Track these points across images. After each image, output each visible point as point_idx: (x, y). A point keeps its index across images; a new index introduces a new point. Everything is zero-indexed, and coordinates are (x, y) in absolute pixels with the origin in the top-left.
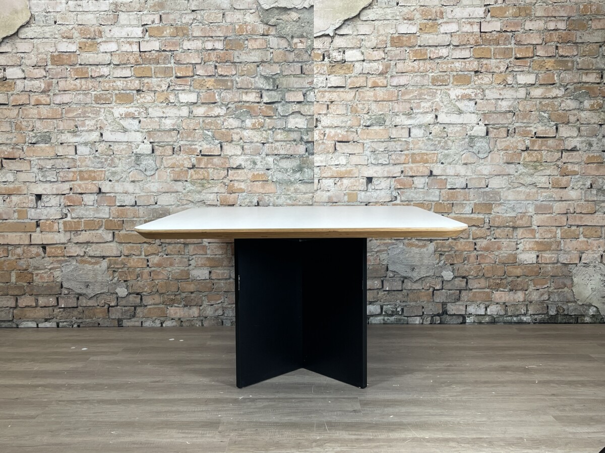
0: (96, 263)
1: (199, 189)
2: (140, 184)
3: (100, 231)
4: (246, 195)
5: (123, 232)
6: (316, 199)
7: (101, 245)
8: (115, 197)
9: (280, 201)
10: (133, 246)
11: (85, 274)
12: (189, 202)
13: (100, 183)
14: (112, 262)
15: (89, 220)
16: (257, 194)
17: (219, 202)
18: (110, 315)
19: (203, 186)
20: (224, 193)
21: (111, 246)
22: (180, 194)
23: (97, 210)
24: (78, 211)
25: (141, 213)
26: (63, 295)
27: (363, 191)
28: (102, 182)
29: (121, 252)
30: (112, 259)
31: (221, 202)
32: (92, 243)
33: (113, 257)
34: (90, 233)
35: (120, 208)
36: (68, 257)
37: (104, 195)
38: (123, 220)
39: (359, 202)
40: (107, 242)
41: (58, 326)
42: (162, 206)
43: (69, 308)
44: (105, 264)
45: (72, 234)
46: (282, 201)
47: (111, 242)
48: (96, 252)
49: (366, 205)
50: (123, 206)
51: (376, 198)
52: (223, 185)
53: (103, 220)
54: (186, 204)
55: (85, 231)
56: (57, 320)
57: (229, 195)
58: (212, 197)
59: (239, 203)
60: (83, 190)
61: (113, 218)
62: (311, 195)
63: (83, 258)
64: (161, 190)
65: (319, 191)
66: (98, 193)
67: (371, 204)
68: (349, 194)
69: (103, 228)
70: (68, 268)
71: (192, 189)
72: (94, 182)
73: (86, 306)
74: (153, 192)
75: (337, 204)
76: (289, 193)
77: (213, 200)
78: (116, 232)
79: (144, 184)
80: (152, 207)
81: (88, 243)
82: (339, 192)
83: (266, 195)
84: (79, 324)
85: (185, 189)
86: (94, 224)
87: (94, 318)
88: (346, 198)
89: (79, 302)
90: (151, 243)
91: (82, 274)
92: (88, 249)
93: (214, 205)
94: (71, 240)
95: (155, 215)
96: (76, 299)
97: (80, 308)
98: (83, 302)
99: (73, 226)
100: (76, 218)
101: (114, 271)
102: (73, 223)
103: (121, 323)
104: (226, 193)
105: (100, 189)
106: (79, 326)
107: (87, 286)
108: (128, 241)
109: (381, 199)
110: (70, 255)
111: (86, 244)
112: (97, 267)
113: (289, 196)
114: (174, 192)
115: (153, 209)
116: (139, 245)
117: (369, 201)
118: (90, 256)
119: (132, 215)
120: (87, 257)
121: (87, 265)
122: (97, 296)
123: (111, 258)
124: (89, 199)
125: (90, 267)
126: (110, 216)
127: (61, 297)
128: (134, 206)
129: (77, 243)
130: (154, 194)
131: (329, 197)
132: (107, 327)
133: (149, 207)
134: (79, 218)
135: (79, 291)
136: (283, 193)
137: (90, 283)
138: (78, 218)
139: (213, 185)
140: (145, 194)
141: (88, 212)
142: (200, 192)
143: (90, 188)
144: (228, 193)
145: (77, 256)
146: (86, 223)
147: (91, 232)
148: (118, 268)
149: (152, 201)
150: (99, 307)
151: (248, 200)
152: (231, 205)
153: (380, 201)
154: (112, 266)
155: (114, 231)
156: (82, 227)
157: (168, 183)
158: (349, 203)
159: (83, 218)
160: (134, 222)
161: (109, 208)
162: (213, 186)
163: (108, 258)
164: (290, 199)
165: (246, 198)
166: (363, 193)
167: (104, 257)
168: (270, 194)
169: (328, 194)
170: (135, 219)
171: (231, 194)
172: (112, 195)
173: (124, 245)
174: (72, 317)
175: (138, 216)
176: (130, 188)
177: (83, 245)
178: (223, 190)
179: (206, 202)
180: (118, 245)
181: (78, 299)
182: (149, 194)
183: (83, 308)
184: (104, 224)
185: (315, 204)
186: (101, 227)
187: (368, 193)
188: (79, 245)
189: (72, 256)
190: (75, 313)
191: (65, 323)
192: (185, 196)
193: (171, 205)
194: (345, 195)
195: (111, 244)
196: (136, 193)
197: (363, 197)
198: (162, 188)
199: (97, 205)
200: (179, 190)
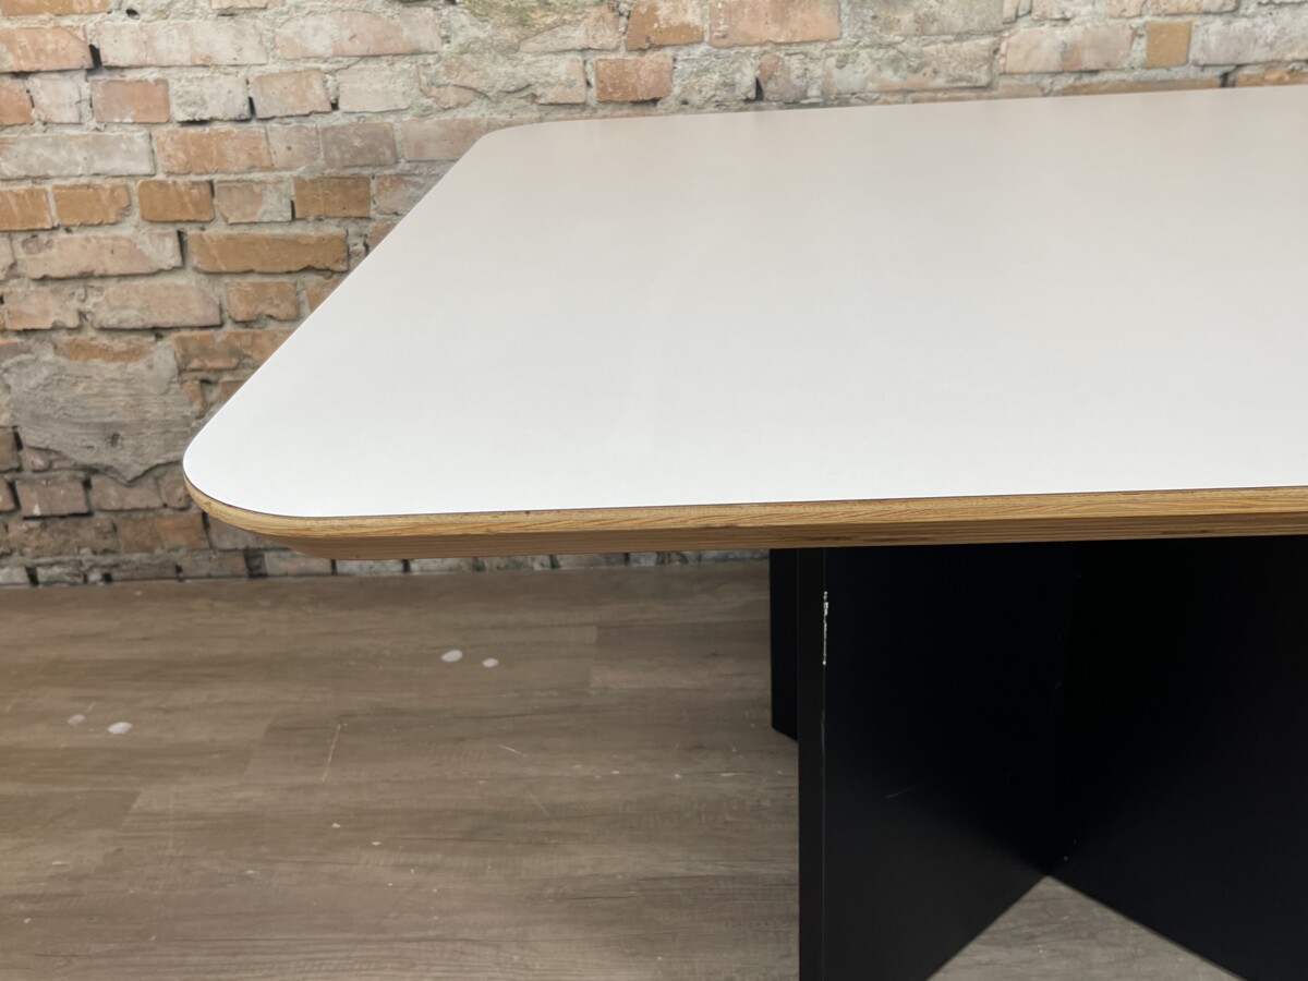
0: (133, 354)
1: (508, 34)
2: (259, 23)
3: (126, 230)
4: (707, 54)
5: (217, 230)
6: (1011, 59)
7: (141, 283)
8: (161, 86)
9: (850, 78)
10: (263, 285)
11: (97, 395)
12: (469, 95)
13: (91, 23)
14: (192, 347)
15: (74, 187)
16: (756, 50)
17: (593, 92)
18: (214, 537)
19: (523, 23)
20: (615, 50)
21: (178, 288)
22: (431, 59)
23: (97, 144)
24: (22, 148)
25: (278, 146)
26: (27, 474)
27: (1219, 13)
28: (97, 18)
29: (221, 311)
30: (192, 338)
31: (602, 90)
32: (103, 277)
33: (192, 328)
34: (87, 240)
35: (192, 130)
36: (19, 333)
37: (117, 76)
38: (211, 183)
39: (1196, 64)
40: (160, 272)
41: (33, 579)
42: (361, 115)
43: (62, 517)
44: (164, 355)
45: (17, 243)
46: (860, 77)
47: (174, 270)
48: (124, 314)
49: (1225, 81)
50: (202, 122)
51: (1271, 46)
52: (610, 16)
53: (131, 184)
54: (458, 105)
55: (68, 230)
56: (29, 561)
57: (632, 57)
58: (563, 67)
59: (677, 90)
60: (26, 57)
61: (169, 174)
62: (986, 41)
63: (81, 338)
64: (348, 47)
65: (1022, 27)
66: (90, 71)
67: (1247, 71)
68: (1153, 32)
69: (136, 216)
70: (28, 376)
71: (477, 39)
72: (66, 22)
73: (121, 510)
74: (317, 58)
75: (1095, 79)
76: (893, 37)
77: (571, 84)
78: (191, 231)
79: (273, 23)
80: (321, 122)
81: (85, 276)
82: (1111, 22)
83: (794, 49)
84: (105, 571)
85: (446, 39)
86: (99, 200)
87: (158, 551)
88: (1140, 50)
89: (95, 497)
90: (333, 272)
91: (85, 396)
92: (92, 300)
93: (572, 105)
94: (20, 269)
95: (337, 155)
96: (79, 486)
97: (100, 516)
98: (109, 494)
99: (16, 210)
100: (20, 179)
101: (205, 382)
102: (13, 202)
103: (256, 562)
104: (623, 48)
105: (95, 52)
106: (107, 578)
107: (114, 439)
108: (241, 267)
109: (1292, 49)
110: (29, 326)
111: (81, 283)
112: (137, 367)
113: (892, 52)
114: (404, 55)
115: (325, 130)
116: (285, 279)
117: (1241, 60)
118: (103, 329)
119: (243, 157)
120: (92, 333)
121: (98, 362)
122: (157, 472)
123: (185, 333)
124: (60, 96)
125: (111, 369)
126: (155, 166)
127: (24, 481)
128: (247, 120)
129: (44, 279)
130: (323, 67)
131: (1068, 51)
132: (209, 576)
133: (309, 124)
134: (34, 179)
135: (87, 458)
136: (866, 40)
137: (122, 426)
138: (27, 177)
139: (567, 17)
140: (285, 67)
141: (63, 153)
142: (510, 50)
143: (50, 47)
144: (630, 51)
145: (55, 328)
146: (66, 198)
147: (91, 233)
148: (219, 371)
149: (317, 96)
150: (167, 512)
151: (716, 77)
152: (643, 102)
153: (1289, 57)
154: (195, 364)
155: (179, 227)
156: (52, 216)
157: (377, 16)
158: (1152, 74)
159: (46, 178)
160: (257, 189)
161: (145, 131)
162: (564, 22)
163: (175, 335)
164: (894, 63)
165: (707, 70)
166: (1217, 24)
167: (157, 332)
168: (810, 49)
169: (1063, 34)
170: (256, 176)
171: (642, 51)
172: (151, 75)
173: (226, 280)
174: (80, 548)
175: (266, 163)
176: (220, 41)
177: (68, 288)
178: (608, 37)
179: (539, 91)
180: (204, 281)
181: (87, 484)
182: (300, 66)
183: (113, 517)
184: (136, 200)
185: (1004, 81)
186: (125, 211)
187: (1240, 24)
188: (50, 286)
189: (34, 331)
190: (87, 532)
191: (56, 570)
192: (449, 68)
193: (397, 111)
194: (1136, 34)
195: (180, 280)
196: (249, 66)
197: (1213, 40)
198: (353, 37)
199: (93, 124)
200: (425, 45)
